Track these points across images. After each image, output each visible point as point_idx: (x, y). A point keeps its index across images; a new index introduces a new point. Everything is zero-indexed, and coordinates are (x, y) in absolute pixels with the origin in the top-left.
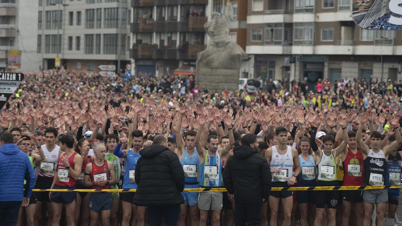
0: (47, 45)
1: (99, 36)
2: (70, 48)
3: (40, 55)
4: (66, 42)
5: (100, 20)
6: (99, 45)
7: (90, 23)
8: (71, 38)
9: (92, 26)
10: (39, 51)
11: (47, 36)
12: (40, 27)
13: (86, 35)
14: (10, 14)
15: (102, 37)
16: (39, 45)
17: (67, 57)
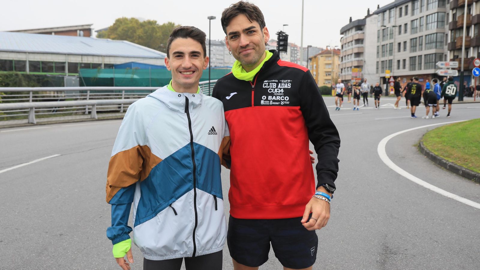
0: (383, 68)
1: (420, 56)
2: (398, 68)
3: (378, 75)
4: (395, 64)
5: (422, 45)
6: (420, 64)
7: (413, 48)
8: (399, 61)
9: (415, 51)
10: (377, 72)
11: (383, 62)
12: (378, 57)
13: (411, 58)
14: (360, 51)
15: (423, 57)
16: (377, 68)
17: (396, 75)
